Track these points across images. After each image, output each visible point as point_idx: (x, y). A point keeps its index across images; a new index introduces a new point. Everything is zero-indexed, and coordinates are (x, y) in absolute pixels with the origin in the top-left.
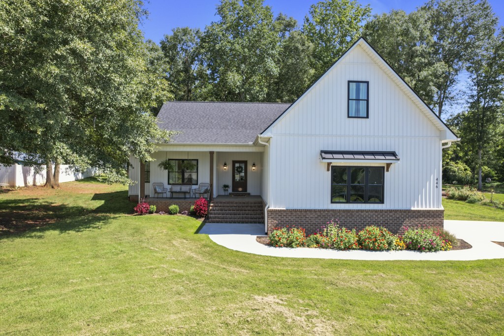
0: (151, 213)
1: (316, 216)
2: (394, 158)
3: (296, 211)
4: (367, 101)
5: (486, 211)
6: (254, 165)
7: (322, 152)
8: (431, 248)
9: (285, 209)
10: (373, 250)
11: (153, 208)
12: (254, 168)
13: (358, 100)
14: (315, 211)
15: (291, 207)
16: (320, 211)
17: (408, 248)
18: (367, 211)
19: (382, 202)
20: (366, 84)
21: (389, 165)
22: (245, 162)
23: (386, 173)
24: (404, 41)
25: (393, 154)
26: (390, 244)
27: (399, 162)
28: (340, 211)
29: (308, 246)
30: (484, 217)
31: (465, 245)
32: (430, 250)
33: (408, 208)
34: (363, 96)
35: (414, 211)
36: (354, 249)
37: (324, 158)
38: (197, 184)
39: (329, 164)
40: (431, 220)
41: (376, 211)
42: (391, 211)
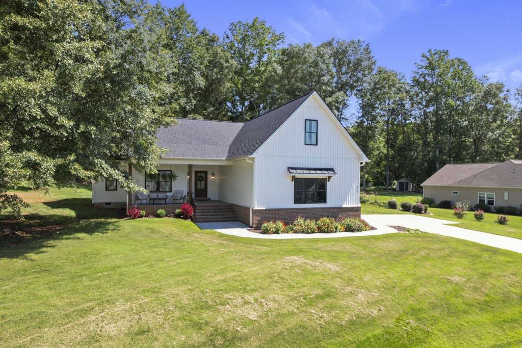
0: (141, 217)
1: (285, 213)
2: (333, 172)
3: (272, 210)
4: (317, 133)
5: (373, 208)
6: (213, 175)
7: (289, 168)
8: (359, 230)
9: (264, 208)
10: (328, 232)
11: (143, 212)
12: (213, 177)
13: (310, 132)
14: (284, 209)
15: (269, 208)
16: (287, 209)
17: (346, 231)
18: (317, 209)
19: (325, 202)
20: (316, 122)
21: (329, 178)
22: (206, 173)
23: (328, 183)
24: (315, 72)
25: (332, 170)
26: (336, 228)
27: (336, 175)
28: (300, 209)
29: (287, 233)
30: (375, 212)
31: (373, 228)
32: (358, 231)
33: (341, 206)
34: (314, 130)
35: (344, 208)
36: (315, 233)
37: (290, 173)
38: (171, 191)
39: (293, 177)
40: (354, 213)
41: (322, 208)
42: (331, 208)
